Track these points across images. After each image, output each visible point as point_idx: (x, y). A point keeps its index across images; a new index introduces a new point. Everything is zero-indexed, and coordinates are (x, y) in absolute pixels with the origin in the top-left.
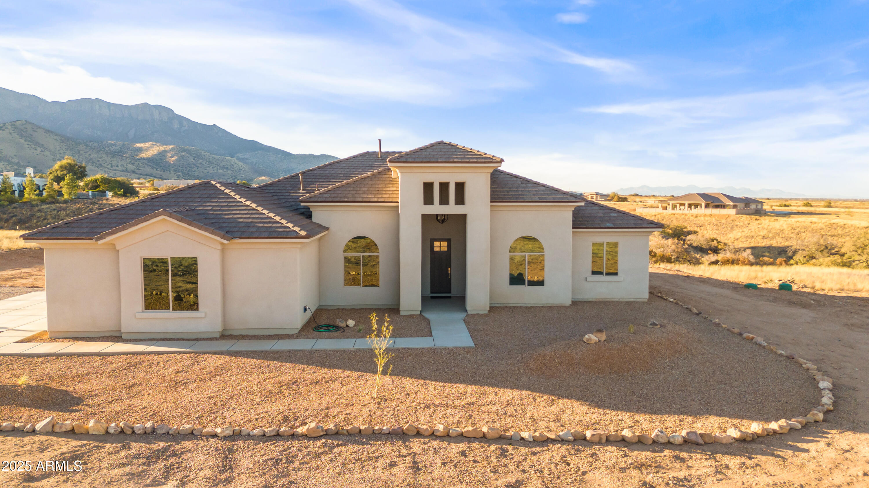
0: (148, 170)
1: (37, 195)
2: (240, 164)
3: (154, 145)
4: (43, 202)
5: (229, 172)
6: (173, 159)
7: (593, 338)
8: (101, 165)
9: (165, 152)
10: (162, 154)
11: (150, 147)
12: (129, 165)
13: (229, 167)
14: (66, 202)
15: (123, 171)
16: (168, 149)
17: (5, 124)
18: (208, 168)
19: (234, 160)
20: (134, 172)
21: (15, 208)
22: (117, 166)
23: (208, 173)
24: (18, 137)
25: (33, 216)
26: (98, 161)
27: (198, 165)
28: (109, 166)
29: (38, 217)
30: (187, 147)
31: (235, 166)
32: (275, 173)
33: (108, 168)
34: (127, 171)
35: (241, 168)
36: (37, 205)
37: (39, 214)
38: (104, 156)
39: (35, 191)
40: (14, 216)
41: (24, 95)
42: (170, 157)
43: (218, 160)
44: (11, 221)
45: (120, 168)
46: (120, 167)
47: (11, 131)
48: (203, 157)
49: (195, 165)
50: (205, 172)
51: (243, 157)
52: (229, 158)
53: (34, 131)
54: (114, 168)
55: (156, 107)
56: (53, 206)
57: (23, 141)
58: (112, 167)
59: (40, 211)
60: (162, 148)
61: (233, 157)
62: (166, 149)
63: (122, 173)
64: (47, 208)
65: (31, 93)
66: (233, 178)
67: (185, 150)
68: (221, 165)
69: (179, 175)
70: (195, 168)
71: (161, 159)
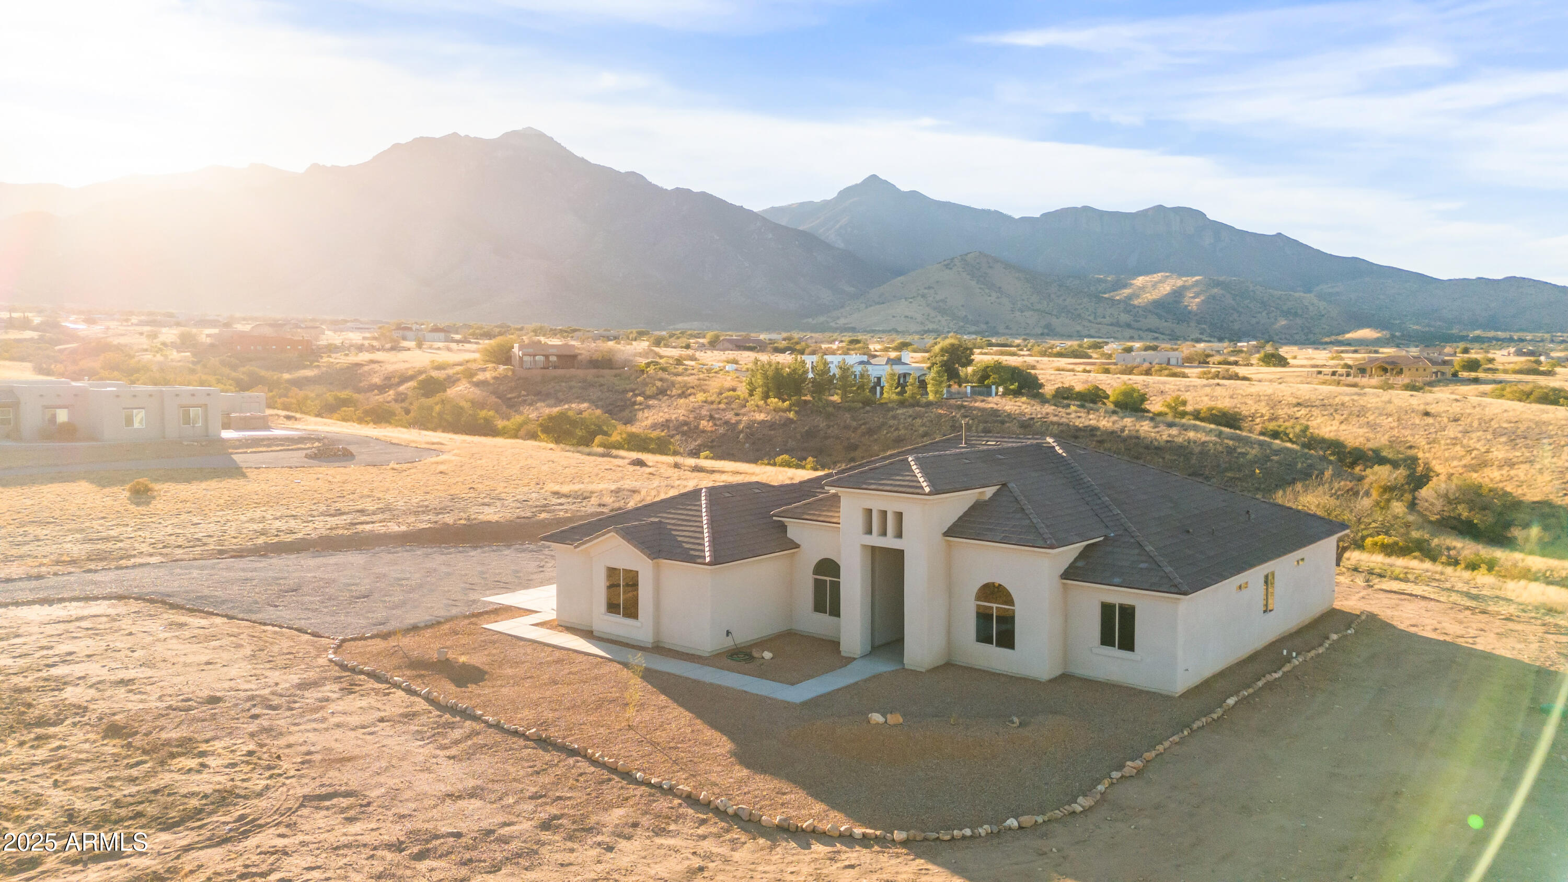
0: (1153, 321)
1: (898, 394)
2: (1322, 305)
3: (1167, 277)
4: (902, 404)
5: (1299, 321)
6: (1197, 300)
7: (877, 718)
8: (1079, 315)
9: (1184, 288)
10: (1178, 294)
11: (1160, 282)
12: (1122, 315)
13: (1299, 312)
14: (929, 404)
15: (1112, 324)
16: (1190, 283)
17: (953, 259)
18: (1259, 315)
19: (1310, 298)
20: (1129, 326)
21: (868, 412)
22: (1104, 317)
23: (1258, 323)
24: (969, 277)
25: (884, 424)
26: (1076, 309)
27: (1240, 309)
28: (1091, 318)
29: (890, 427)
30: (1222, 278)
31: (1311, 308)
32: (1395, 319)
33: (1090, 321)
34: (1117, 324)
35: (1323, 313)
36: (892, 409)
37: (891, 422)
38: (1085, 300)
39: (896, 388)
40: (864, 424)
41: (983, 210)
42: (1193, 297)
43: (1279, 298)
44: (859, 431)
45: (1108, 320)
46: (1108, 318)
47: (960, 270)
48: (1252, 294)
49: (1234, 309)
50: (1254, 321)
51: (1330, 290)
52: (1302, 294)
53: (990, 267)
54: (1099, 320)
55: (1178, 210)
56: (910, 411)
57: (973, 283)
58: (1095, 318)
59: (894, 417)
60: (1180, 283)
61: (1310, 291)
62: (1187, 284)
63: (1111, 327)
64: (903, 414)
65: (992, 209)
66: (1306, 331)
67: (1218, 284)
68: (1285, 308)
69: (1204, 329)
70: (1235, 316)
71: (1176, 302)
